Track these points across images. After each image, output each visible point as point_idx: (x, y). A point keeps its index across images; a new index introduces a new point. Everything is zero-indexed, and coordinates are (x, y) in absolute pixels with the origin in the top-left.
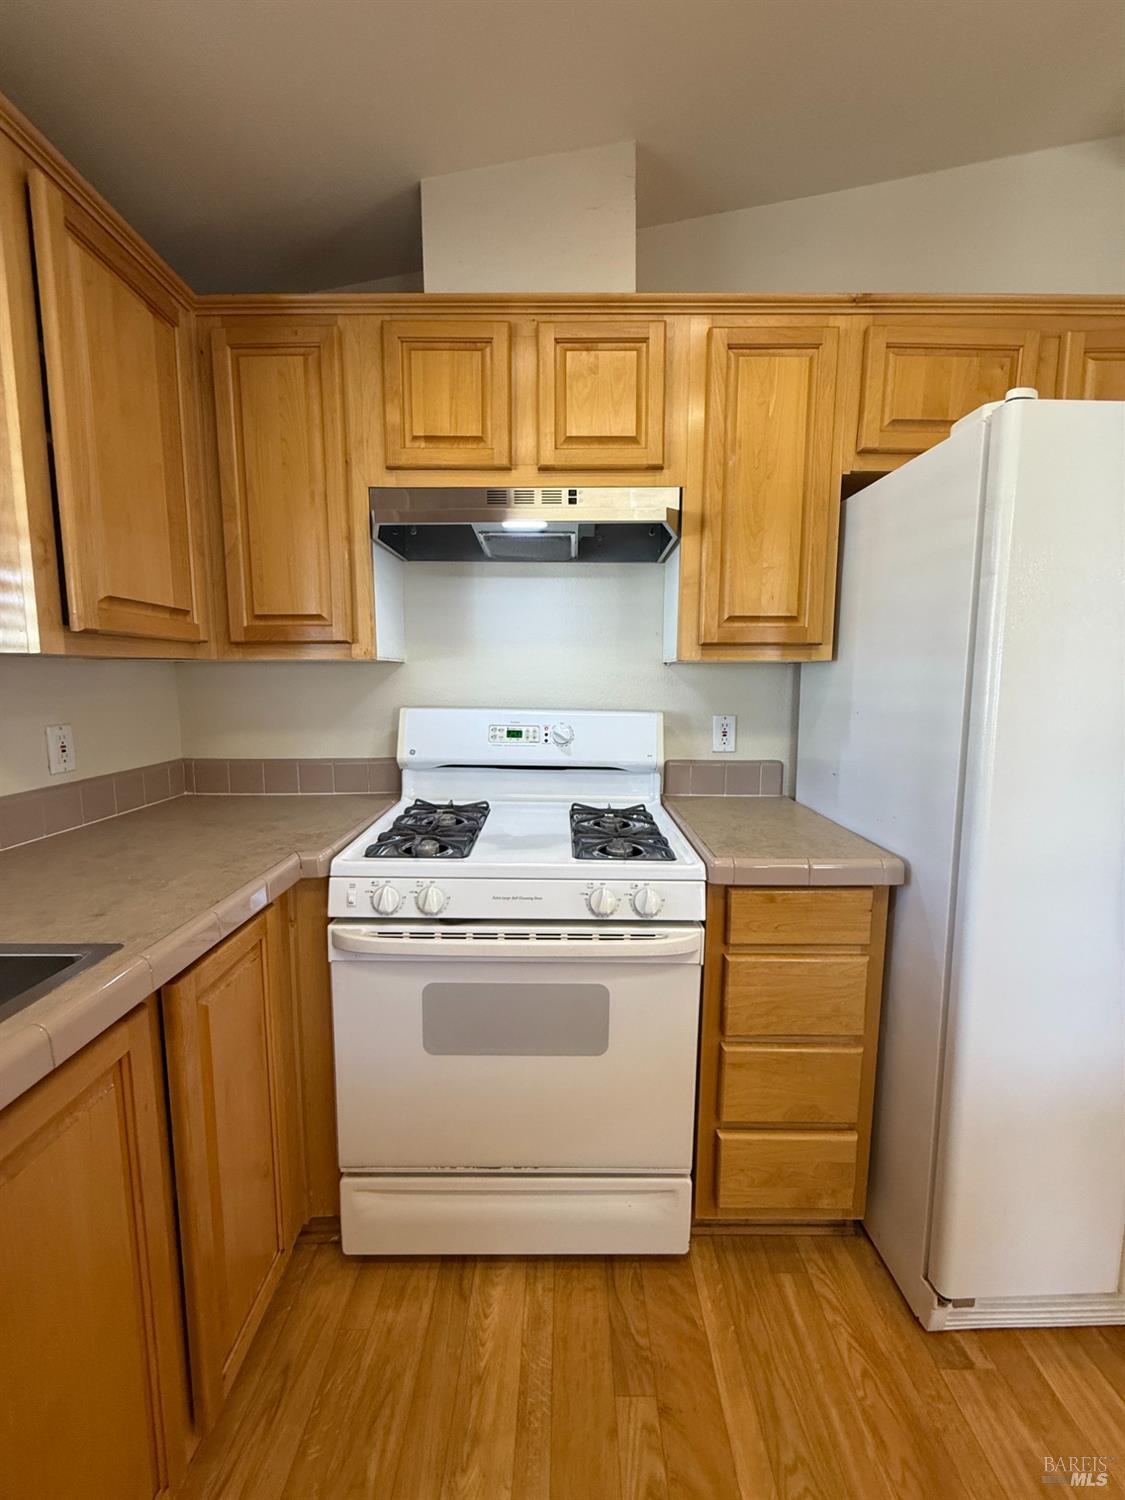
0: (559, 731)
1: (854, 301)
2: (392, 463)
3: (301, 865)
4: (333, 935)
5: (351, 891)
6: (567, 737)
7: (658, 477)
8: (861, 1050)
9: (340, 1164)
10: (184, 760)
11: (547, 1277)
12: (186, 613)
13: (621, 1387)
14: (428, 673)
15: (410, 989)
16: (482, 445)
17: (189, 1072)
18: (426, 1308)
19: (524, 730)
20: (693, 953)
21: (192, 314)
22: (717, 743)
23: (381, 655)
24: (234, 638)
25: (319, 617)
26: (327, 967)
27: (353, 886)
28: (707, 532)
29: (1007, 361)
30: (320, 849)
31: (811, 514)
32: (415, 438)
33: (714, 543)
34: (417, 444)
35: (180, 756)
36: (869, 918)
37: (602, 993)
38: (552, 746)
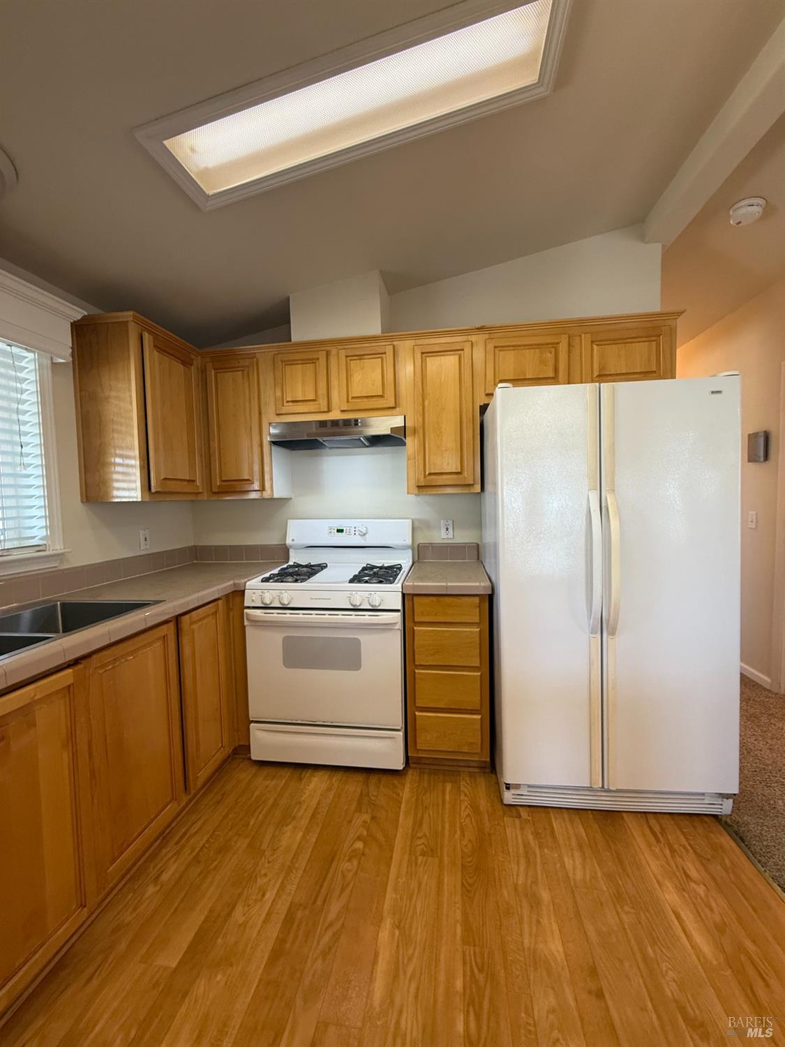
0: (361, 530)
1: (478, 329)
2: (278, 413)
3: (235, 585)
4: (247, 614)
5: (254, 595)
6: (365, 532)
7: (394, 411)
8: (479, 674)
9: (250, 716)
10: (194, 546)
11: (339, 776)
12: (194, 481)
13: (359, 810)
14: (303, 503)
15: (277, 637)
16: (316, 403)
17: (187, 651)
18: (284, 782)
19: (345, 529)
20: (396, 623)
21: (199, 357)
22: (443, 534)
23: (276, 496)
24: (214, 491)
25: (248, 480)
26: (244, 627)
27: (254, 593)
28: (416, 435)
29: (553, 350)
30: (243, 578)
31: (464, 425)
32: (288, 402)
33: (420, 441)
34: (288, 404)
35: (192, 544)
36: (478, 610)
37: (358, 642)
38: (358, 537)
